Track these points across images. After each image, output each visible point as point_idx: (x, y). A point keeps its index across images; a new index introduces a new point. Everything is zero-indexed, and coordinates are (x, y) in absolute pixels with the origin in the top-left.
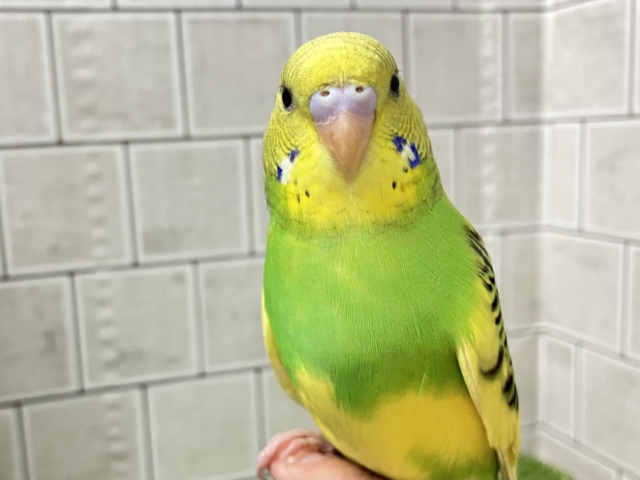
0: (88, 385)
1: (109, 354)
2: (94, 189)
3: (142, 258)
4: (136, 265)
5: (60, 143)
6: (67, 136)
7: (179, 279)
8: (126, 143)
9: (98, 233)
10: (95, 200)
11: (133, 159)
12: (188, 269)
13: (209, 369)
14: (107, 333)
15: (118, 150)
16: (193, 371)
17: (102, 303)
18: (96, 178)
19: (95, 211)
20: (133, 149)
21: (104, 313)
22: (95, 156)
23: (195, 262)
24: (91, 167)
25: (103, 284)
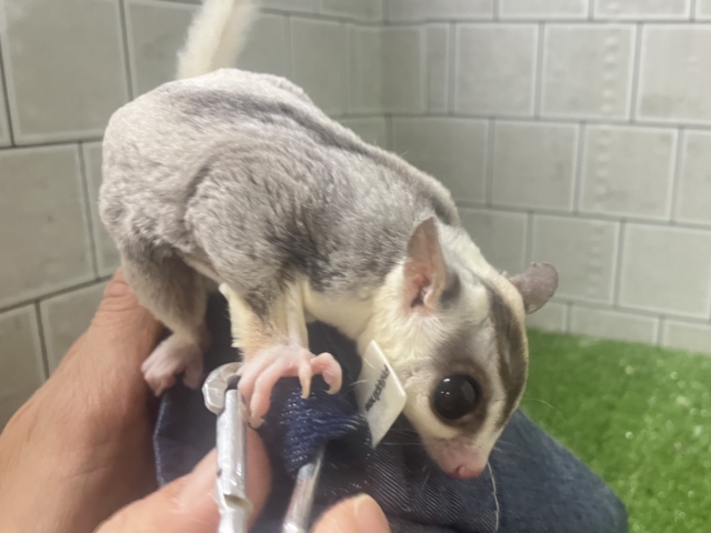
0: (581, 209)
1: (601, 190)
2: (610, 58)
3: (638, 118)
4: (632, 122)
5: (591, 20)
6: (597, 15)
7: (666, 139)
8: (640, 23)
9: (608, 93)
10: (611, 67)
11: (645, 36)
12: (675, 132)
13: (679, 219)
14: (602, 173)
15: (634, 28)
16: (667, 218)
17: (602, 149)
18: (613, 49)
19: (609, 76)
20: (646, 28)
21: (603, 157)
22: (614, 32)
23: (681, 127)
24: (611, 41)
25: (605, 134)
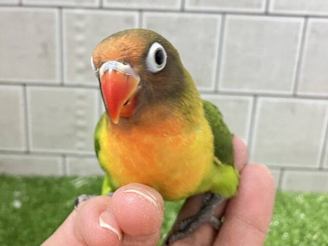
0: (66, 81)
3: (106, 3)
4: (101, 8)
17: (78, 30)
21: (80, 37)
23: (141, 11)
25: (80, 17)
